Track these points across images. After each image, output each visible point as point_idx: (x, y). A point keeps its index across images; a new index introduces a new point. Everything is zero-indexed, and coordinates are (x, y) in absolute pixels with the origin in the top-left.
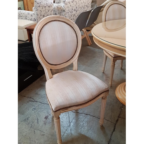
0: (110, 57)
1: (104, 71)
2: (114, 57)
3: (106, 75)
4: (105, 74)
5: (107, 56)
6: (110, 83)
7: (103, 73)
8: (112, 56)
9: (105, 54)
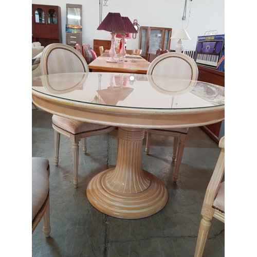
0: (68, 135)
1: (57, 163)
2: (75, 134)
3: (63, 169)
4: (60, 168)
5: (60, 134)
6: (74, 182)
7: (57, 166)
8: (71, 132)
9: (56, 131)
